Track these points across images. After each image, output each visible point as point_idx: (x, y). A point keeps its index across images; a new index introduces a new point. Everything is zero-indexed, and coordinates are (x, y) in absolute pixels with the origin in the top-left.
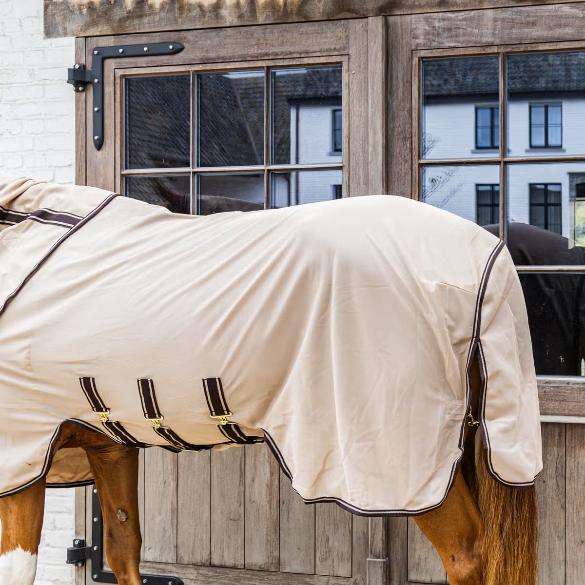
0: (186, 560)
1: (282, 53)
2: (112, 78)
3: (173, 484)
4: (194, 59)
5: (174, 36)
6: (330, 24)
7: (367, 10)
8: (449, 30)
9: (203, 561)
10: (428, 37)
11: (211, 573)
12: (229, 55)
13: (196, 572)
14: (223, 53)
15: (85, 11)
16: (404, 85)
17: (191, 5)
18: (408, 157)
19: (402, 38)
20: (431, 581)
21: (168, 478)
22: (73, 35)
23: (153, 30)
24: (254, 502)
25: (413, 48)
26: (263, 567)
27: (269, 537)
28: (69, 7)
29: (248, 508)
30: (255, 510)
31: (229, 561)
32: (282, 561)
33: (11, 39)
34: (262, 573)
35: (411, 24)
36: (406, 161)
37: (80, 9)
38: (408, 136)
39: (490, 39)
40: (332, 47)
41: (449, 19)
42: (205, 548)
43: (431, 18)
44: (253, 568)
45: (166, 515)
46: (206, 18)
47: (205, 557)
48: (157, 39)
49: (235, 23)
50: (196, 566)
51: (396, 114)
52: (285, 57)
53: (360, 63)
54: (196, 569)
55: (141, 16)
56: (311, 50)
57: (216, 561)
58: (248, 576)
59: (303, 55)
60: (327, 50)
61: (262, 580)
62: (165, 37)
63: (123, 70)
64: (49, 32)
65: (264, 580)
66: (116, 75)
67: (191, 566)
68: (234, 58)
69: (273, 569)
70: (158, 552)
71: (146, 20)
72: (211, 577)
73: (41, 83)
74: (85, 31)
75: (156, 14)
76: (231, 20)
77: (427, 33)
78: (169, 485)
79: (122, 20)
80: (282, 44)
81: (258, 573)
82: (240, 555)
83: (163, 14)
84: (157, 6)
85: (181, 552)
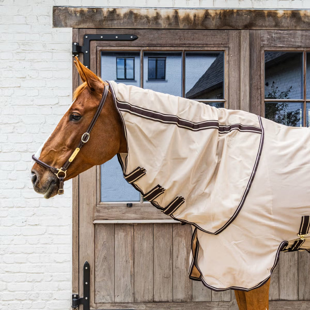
0: (139, 300)
1: (193, 44)
2: (95, 51)
3: (131, 262)
4: (143, 44)
5: (132, 32)
6: (219, 31)
7: (238, 26)
8: (280, 38)
9: (150, 300)
10: (269, 41)
11: (154, 306)
12: (164, 43)
13: (145, 306)
14: (160, 42)
15: (78, 15)
16: (257, 63)
17: (142, 16)
18: (259, 98)
19: (256, 41)
20: (272, 299)
21: (129, 258)
22: (71, 27)
23: (119, 27)
24: (178, 268)
25: (262, 46)
26: (183, 300)
27: (186, 285)
28: (68, 12)
29: (175, 271)
30: (179, 272)
31: (164, 298)
32: (193, 296)
33: (31, 26)
34: (183, 303)
35: (261, 34)
36: (258, 100)
37: (75, 14)
38: (259, 88)
39: (300, 44)
40: (220, 43)
41: (280, 33)
42: (150, 293)
43: (271, 32)
44: (178, 301)
45: (128, 278)
46: (151, 24)
47: (150, 298)
48: (122, 32)
49: (167, 27)
50: (145, 302)
51: (253, 77)
52: (195, 46)
53: (235, 51)
54: (145, 304)
55: (112, 20)
56: (209, 43)
57: (157, 299)
58: (175, 305)
59: (204, 46)
60: (217, 44)
61: (183, 307)
62: (127, 32)
63: (101, 47)
64: (56, 24)
65: (184, 307)
66: (97, 50)
67: (142, 303)
68: (167, 45)
69: (189, 301)
70: (123, 297)
71: (115, 22)
72: (154, 308)
73: (51, 51)
74: (78, 25)
75: (121, 19)
76: (164, 25)
77: (268, 39)
78: (129, 262)
79: (101, 21)
80: (193, 39)
81: (180, 303)
82: (170, 295)
83: (125, 20)
84: (122, 15)
85: (136, 296)
